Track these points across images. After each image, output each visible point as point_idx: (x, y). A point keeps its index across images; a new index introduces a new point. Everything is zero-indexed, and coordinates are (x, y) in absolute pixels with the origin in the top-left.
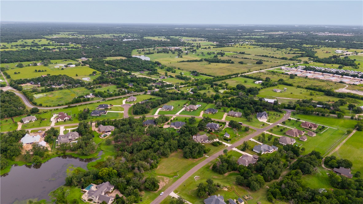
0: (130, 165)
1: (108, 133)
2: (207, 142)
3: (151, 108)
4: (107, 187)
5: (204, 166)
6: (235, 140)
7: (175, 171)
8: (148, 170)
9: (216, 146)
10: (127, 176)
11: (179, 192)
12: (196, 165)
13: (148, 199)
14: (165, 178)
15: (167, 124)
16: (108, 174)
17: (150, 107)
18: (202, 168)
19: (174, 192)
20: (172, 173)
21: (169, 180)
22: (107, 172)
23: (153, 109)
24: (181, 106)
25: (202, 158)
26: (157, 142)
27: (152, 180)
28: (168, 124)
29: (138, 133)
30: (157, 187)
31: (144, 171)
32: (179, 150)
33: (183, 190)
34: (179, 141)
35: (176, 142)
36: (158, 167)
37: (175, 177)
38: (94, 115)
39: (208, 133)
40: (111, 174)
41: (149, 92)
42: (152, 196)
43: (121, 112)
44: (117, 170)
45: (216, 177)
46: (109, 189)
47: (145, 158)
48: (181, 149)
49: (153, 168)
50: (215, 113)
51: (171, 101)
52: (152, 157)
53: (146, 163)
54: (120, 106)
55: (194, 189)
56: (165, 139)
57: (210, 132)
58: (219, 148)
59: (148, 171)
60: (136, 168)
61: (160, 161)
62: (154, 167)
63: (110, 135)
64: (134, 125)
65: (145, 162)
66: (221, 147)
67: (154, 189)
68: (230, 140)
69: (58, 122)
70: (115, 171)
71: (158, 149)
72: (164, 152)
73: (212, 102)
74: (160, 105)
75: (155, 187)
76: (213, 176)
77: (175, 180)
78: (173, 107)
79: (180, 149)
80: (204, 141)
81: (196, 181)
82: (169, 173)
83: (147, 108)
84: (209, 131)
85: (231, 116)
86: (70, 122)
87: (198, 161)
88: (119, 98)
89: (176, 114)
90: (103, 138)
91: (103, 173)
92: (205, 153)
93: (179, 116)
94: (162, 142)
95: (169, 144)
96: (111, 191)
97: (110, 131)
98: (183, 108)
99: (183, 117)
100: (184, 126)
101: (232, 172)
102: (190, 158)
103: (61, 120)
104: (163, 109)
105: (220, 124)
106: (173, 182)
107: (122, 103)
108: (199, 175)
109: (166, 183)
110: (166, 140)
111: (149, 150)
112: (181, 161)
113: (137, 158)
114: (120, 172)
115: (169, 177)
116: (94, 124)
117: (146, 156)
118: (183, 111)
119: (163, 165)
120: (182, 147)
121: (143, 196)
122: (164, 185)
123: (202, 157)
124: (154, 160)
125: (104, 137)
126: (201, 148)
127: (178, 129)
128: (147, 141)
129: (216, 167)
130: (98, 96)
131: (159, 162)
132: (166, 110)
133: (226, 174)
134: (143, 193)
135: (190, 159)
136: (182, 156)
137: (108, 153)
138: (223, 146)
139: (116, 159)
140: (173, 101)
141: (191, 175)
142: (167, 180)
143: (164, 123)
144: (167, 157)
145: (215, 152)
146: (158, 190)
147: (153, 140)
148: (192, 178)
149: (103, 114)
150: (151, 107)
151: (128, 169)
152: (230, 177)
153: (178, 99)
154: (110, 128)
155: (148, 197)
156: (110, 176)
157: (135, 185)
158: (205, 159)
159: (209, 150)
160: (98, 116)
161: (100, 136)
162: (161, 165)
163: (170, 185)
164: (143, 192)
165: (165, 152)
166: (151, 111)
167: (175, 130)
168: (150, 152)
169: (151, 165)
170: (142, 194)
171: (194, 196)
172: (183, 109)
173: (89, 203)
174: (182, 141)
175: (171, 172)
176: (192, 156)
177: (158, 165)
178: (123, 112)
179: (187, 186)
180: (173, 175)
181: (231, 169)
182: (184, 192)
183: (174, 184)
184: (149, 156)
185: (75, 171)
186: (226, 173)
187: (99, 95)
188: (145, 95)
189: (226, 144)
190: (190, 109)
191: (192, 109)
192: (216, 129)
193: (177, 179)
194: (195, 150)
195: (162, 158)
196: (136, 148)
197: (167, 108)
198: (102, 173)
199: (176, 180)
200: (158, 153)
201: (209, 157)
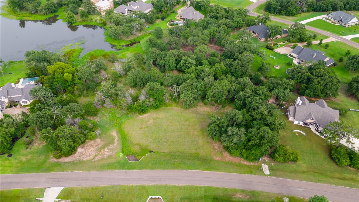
15: (291, 48)
17: (304, 6)
23: (313, 13)
78: (354, 20)
82: (136, 140)
83: (297, 4)
89: (343, 37)
92: (272, 156)
93: (346, 42)
99: (352, 46)
104: (330, 18)
121: (27, 150)
122: (85, 160)
161: (170, 22)
170: (36, 144)
178: (255, 2)
201: (269, 175)
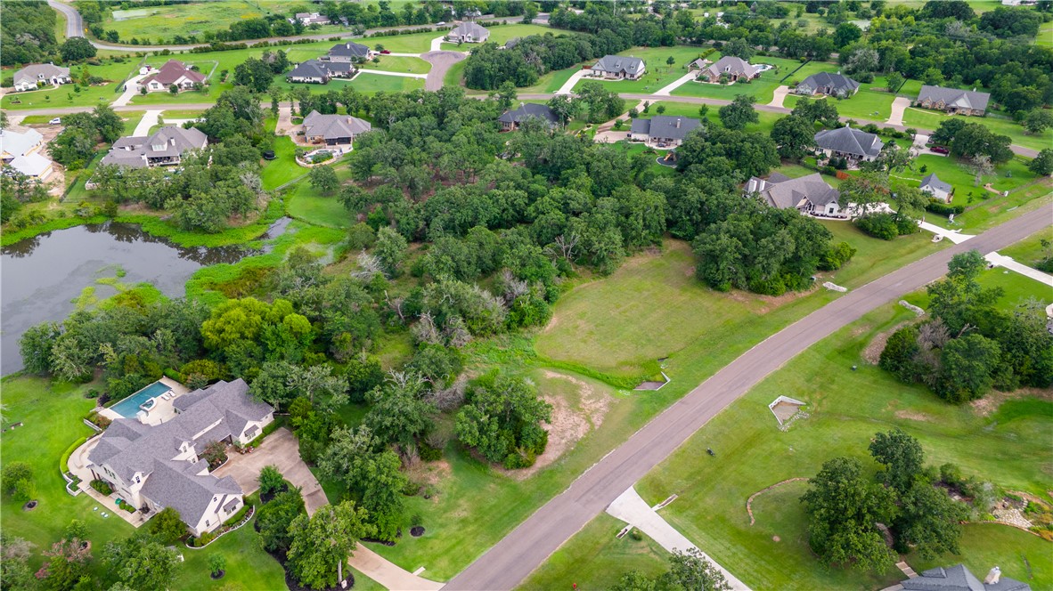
0: (398, 295)
1: (337, 145)
2: (827, 211)
3: (543, 67)
4: (228, 415)
5: (826, 342)
6: (986, 216)
7: (651, 352)
8: (495, 333)
9: (884, 237)
10: (363, 354)
11: (673, 497)
12: (777, 329)
13: (464, 522)
14: (587, 388)
15: (612, 130)
16: (258, 338)
17: (540, 61)
18: (816, 348)
19: (640, 491)
20: (632, 365)
21: (611, 405)
22: (248, 325)
23: (553, 73)
24: (677, 65)
25: (804, 294)
26: (556, 192)
27: (503, 398)
28: (618, 127)
29: (466, 149)
30: (530, 444)
31: (468, 337)
32: (671, 245)
33: (701, 482)
34: (673, 196)
35: (661, 199)
36: (553, 322)
37: (648, 387)
38: (301, 79)
39: (826, 172)
40: (268, 334)
41: (544, 17)
42: (493, 502)
43: (417, 76)
44: (312, 320)
45: (919, 418)
46: (238, 425)
47: (487, 270)
48: (683, 239)
49: (520, 323)
50: (848, 93)
51: (635, 48)
52: (523, 265)
53: (486, 295)
54: (418, 55)
55: (779, 489)
56: (600, 184)
57: (835, 167)
58: (903, 251)
59: (494, 339)
60: (425, 317)
61: (563, 291)
62: (527, 320)
63: (345, 155)
64: (457, 115)
65: (483, 289)
66: (911, 246)
67: (511, 456)
68: (958, 211)
69: (144, 91)
70: (299, 321)
71: (560, 230)
72: (588, 244)
73: (822, 57)
74: (584, 59)
75: (518, 440)
76: (896, 407)
77: (647, 407)
78: (641, 65)
79: (674, 237)
80: (810, 206)
81: (785, 428)
82: (610, 361)
83: (524, 61)
84: (832, 162)
85: (933, 109)
86: (195, 96)
87: (785, 308)
88: (418, 32)
89: (656, 94)
90: (312, 165)
91: (228, 328)
92: (825, 268)
93: (672, 100)
94: (580, 197)
95: (622, 208)
96: (243, 440)
97: (346, 140)
98: (687, 73)
99: (688, 104)
100: (700, 134)
101: (1019, 394)
102: (736, 286)
103: (160, 87)
104: (598, 73)
105: (887, 140)
106: (638, 418)
107: (427, 47)
108: (800, 394)
109: (588, 419)
110: (602, 188)
111: (508, 232)
112: (683, 298)
113: (438, 262)
114: (327, 327)
115: (610, 384)
116: (285, 110)
117: (494, 261)
118: (690, 83)
119: (582, 316)
120: (690, 229)
121: (436, 499)
122: (581, 435)
123: (806, 288)
124: (531, 284)
125: (315, 162)
126: (803, 238)
127: (670, 151)
128: (508, 187)
129: (911, 356)
130: (340, 22)
131: (562, 296)
132: (612, 75)
133: (982, 403)
134: (440, 474)
135: (735, 293)
136: (690, 273)
137: (315, 229)
138: (923, 242)
139: (342, 259)
140: (641, 48)
141: (746, 390)
142: (597, 401)
143: (596, 122)
144: (605, 274)
145: (878, 270)
146: (540, 462)
147: (535, 186)
148: (754, 407)
149: (339, 77)
150: (545, 60)
151: (388, 316)
152: (1012, 425)
153: (665, 42)
154: (349, 127)
155: (463, 510)
156: (266, 349)
157: (388, 421)
158: (828, 301)
159: (844, 256)
160: (317, 83)
161: (301, 157)
162: (569, 312)
163: (619, 436)
164: (444, 465)
165: (597, 246)
166: (542, 78)
167: (650, 151)
168: (514, 237)
169: (511, 303)
170: (434, 480)
171: (783, 541)
172: (691, 76)
173: (93, 502)
174: (694, 194)
175: (623, 357)
176: (748, 279)
177: (551, 308)
178: (425, 76)
179: (728, 457)
180: (636, 373)
181: (1016, 372)
182: (709, 501)
183: (640, 438)
184: (507, 259)
185: (119, 300)
186: (979, 398)
187: (343, 19)
188: (524, 26)
189: (941, 232)
190: (722, 75)
191: (730, 76)
192: (865, 159)
193: (661, 401)
194: (772, 247)
195: (577, 276)
196: (447, 216)
197: (618, 69)
198: (219, 325)
199: (655, 411)
200: (558, 250)
201: (849, 290)
